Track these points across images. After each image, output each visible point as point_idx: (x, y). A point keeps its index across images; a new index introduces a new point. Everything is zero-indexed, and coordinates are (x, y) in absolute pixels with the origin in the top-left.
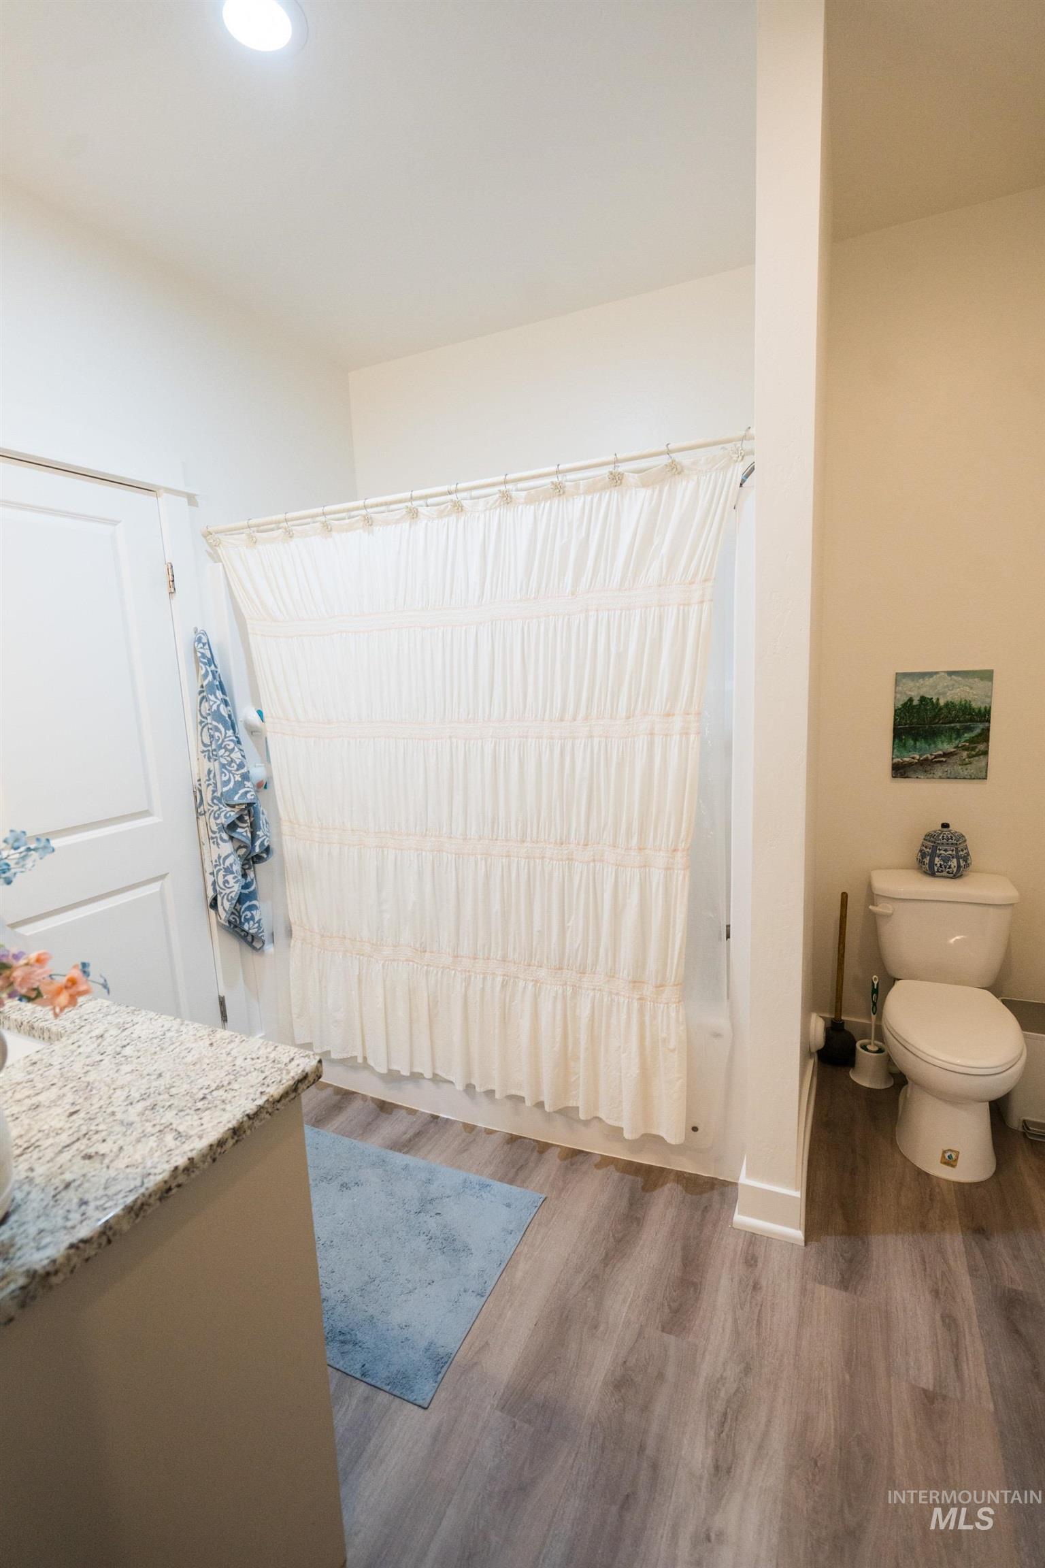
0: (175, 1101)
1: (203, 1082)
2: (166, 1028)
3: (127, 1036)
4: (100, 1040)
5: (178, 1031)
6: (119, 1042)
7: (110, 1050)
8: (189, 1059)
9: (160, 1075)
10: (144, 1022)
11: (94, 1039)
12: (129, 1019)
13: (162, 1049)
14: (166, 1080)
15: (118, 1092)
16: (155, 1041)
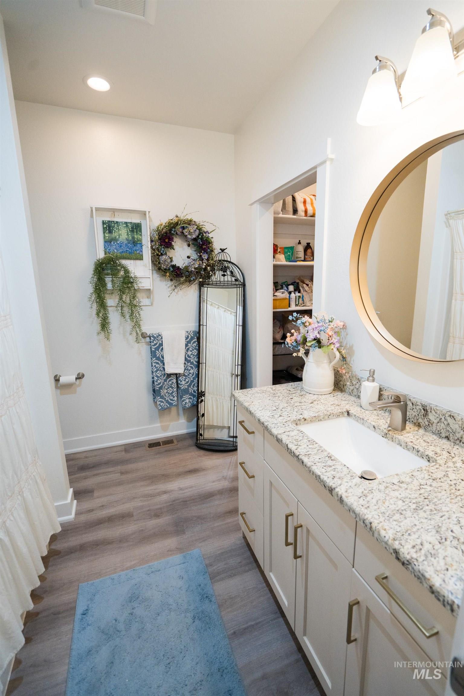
0: (269, 393)
1: (261, 395)
2: (261, 411)
3: (273, 413)
4: (281, 415)
5: (258, 409)
6: (276, 412)
7: (279, 410)
8: (260, 401)
9: (269, 399)
10: (266, 416)
11: (283, 416)
12: (270, 419)
13: (265, 406)
14: (269, 398)
15: (280, 399)
16: (266, 408)
